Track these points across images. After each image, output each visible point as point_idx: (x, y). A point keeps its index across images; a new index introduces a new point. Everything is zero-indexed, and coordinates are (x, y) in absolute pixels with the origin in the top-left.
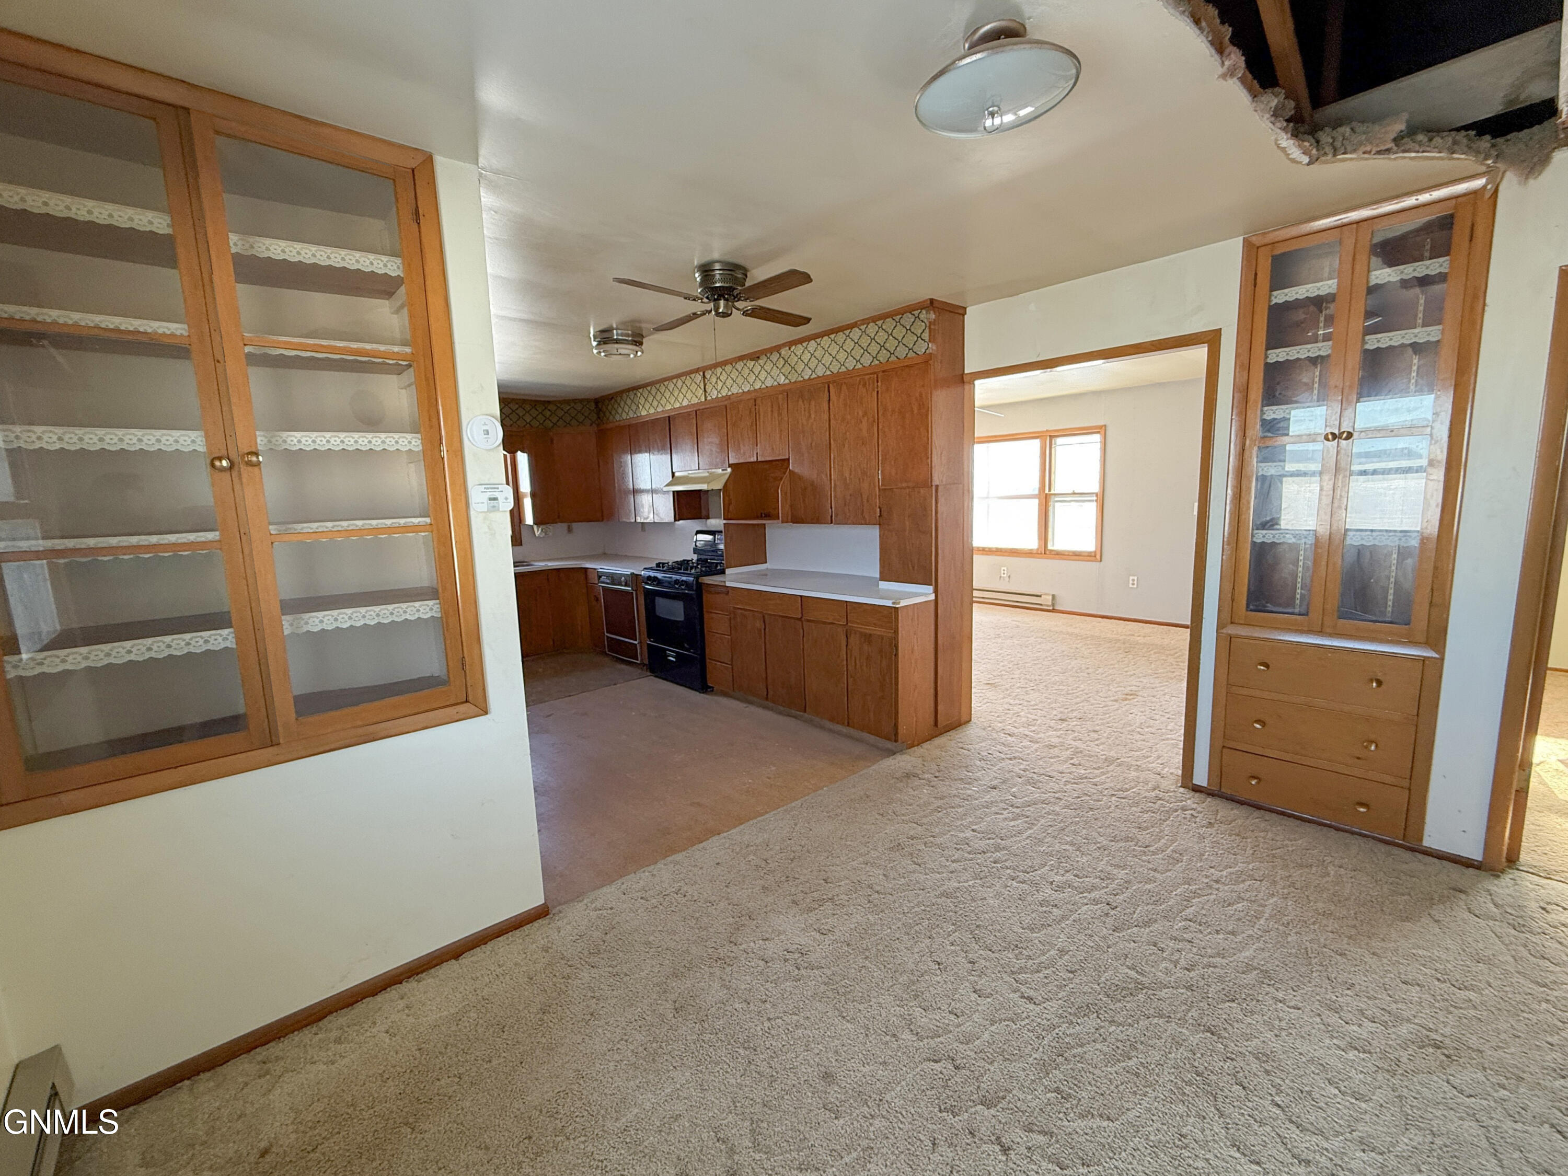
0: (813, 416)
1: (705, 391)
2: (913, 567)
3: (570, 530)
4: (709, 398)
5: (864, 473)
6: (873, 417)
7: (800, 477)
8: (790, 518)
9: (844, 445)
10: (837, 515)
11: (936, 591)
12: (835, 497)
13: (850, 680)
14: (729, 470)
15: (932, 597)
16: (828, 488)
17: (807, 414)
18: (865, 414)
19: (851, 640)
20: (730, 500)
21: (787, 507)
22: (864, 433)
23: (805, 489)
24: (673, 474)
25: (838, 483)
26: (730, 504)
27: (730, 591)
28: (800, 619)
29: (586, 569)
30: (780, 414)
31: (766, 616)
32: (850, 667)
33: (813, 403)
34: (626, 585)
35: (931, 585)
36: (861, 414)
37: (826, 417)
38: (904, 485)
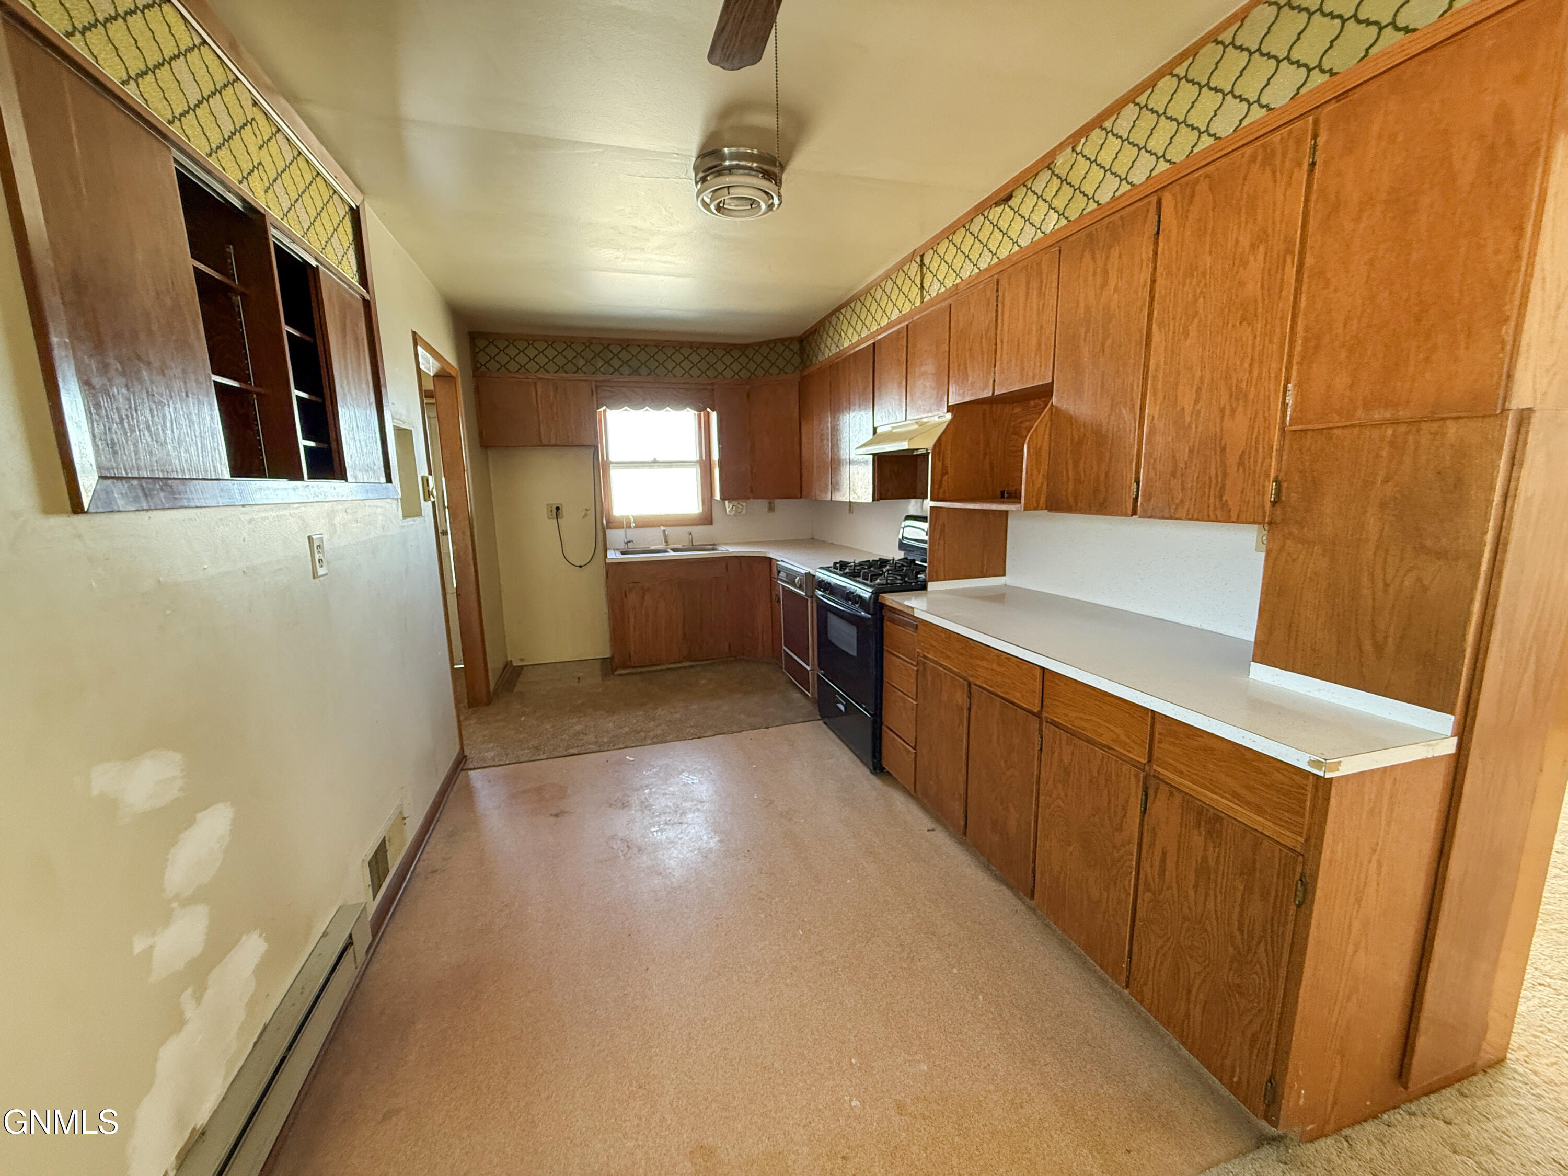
0: (1112, 283)
1: (922, 288)
2: (1379, 649)
3: (771, 509)
4: (927, 298)
5: (1238, 395)
6: (1289, 241)
7: (1071, 420)
8: (1043, 499)
9: (1186, 334)
10: (1149, 497)
11: (1464, 732)
12: (1149, 454)
13: (1145, 897)
14: (949, 416)
15: (1449, 746)
16: (1133, 438)
17: (1099, 281)
18: (1262, 238)
19: (1158, 806)
20: (944, 467)
21: (1039, 480)
22: (1252, 288)
23: (1081, 442)
24: (875, 429)
25: (1160, 424)
26: (944, 473)
27: (920, 627)
28: (1038, 715)
29: (771, 559)
30: (1041, 295)
31: (973, 686)
32: (1146, 866)
33: (1115, 253)
34: (800, 588)
35: (1452, 713)
36: (1245, 241)
37: (1146, 275)
38: (1377, 415)
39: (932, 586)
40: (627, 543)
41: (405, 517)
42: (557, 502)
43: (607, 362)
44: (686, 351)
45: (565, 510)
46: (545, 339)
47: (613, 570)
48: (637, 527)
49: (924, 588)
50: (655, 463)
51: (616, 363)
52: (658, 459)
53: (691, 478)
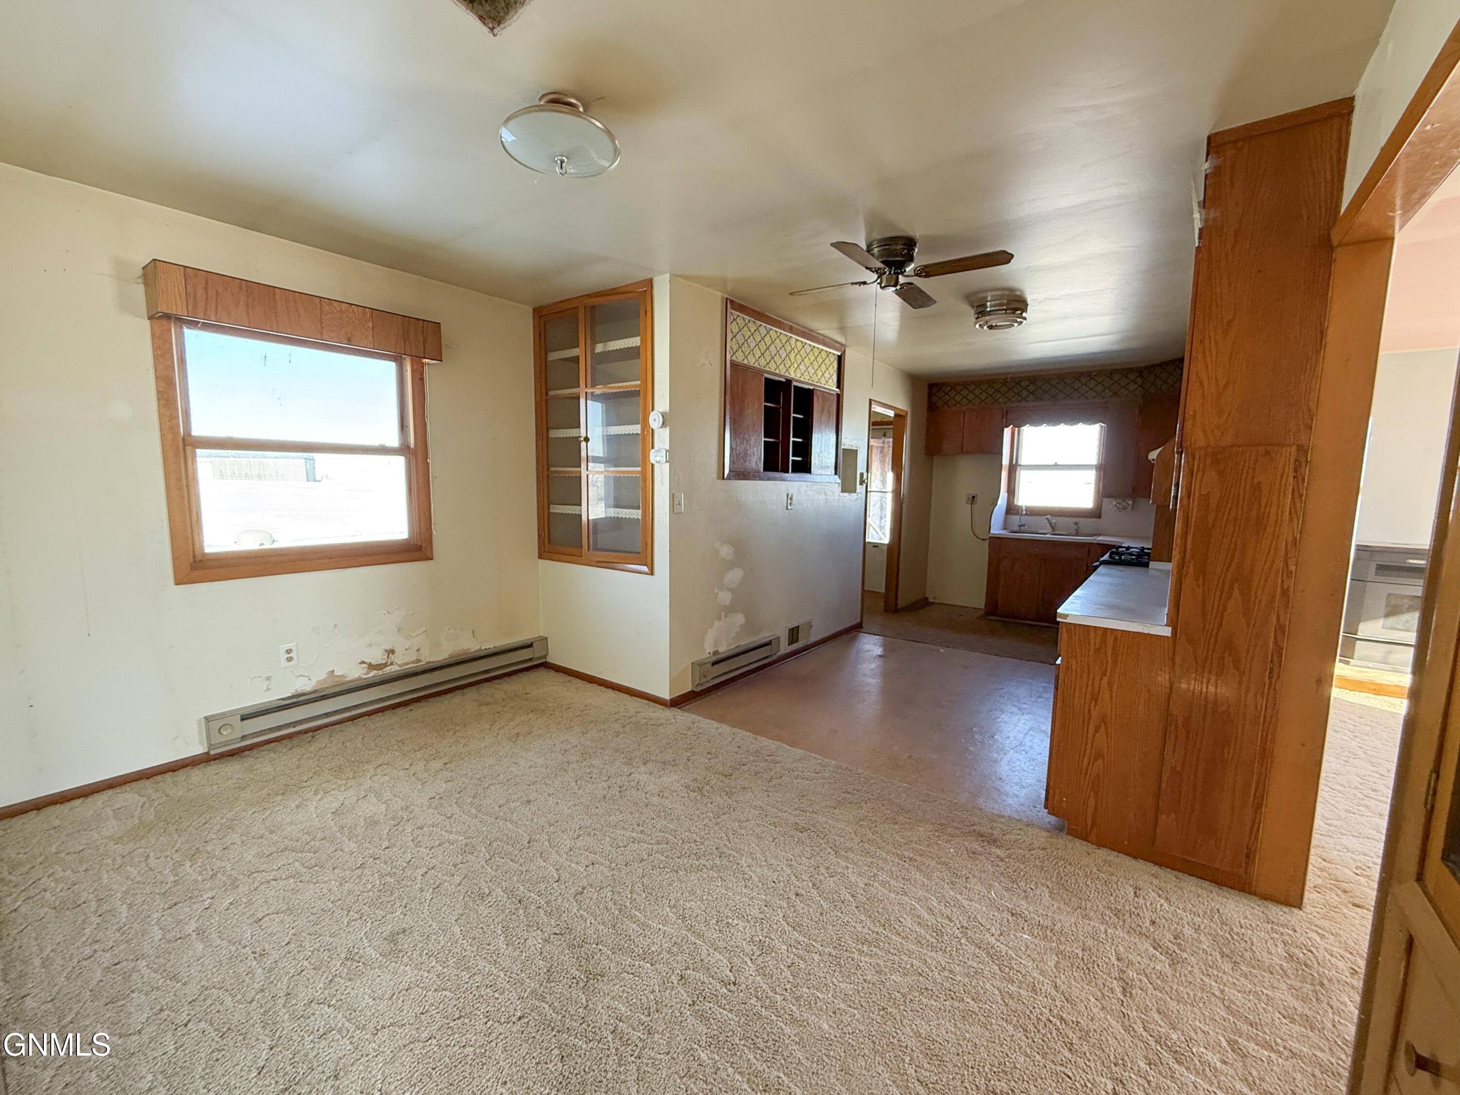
39: (1152, 564)
40: (1020, 526)
41: (843, 491)
42: (973, 493)
43: (1018, 394)
44: (1084, 380)
45: (979, 499)
46: (973, 383)
47: (996, 542)
48: (1026, 514)
49: (1146, 565)
50: (1056, 467)
51: (1024, 393)
52: (1059, 463)
53: (1090, 477)
